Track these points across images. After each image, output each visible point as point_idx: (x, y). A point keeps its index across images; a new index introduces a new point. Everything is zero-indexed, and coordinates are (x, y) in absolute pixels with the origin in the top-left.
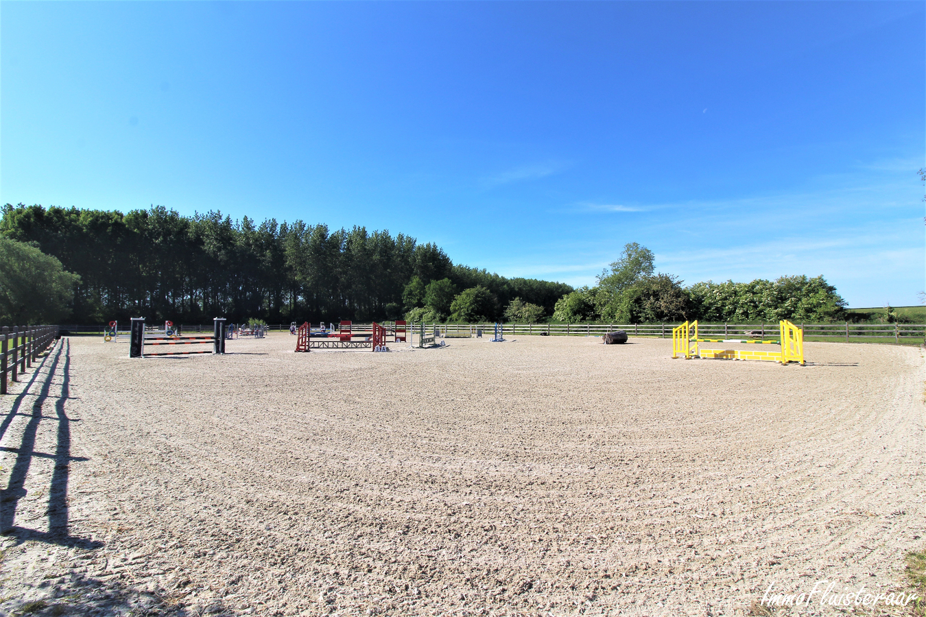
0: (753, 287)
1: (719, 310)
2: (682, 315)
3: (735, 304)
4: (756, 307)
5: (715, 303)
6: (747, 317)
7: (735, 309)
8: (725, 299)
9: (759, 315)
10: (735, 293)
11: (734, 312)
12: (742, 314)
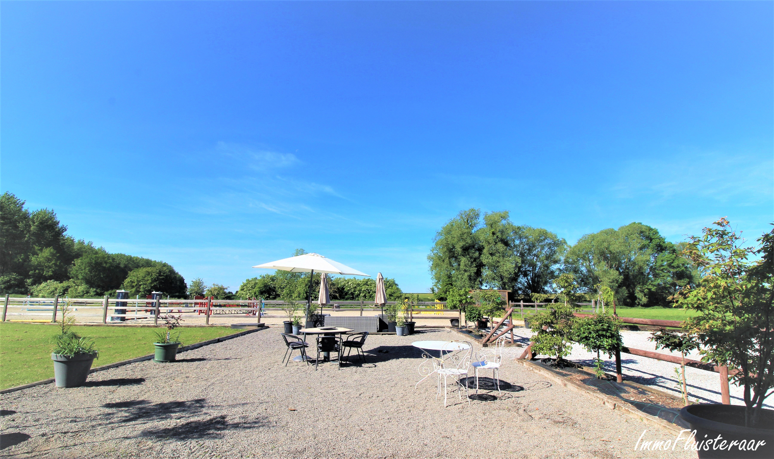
0: (367, 282)
1: (352, 294)
2: (336, 296)
3: (360, 290)
4: (369, 293)
5: (350, 290)
6: (365, 298)
7: (360, 293)
8: (356, 288)
9: (370, 297)
10: (359, 285)
11: (359, 295)
12: (363, 296)
